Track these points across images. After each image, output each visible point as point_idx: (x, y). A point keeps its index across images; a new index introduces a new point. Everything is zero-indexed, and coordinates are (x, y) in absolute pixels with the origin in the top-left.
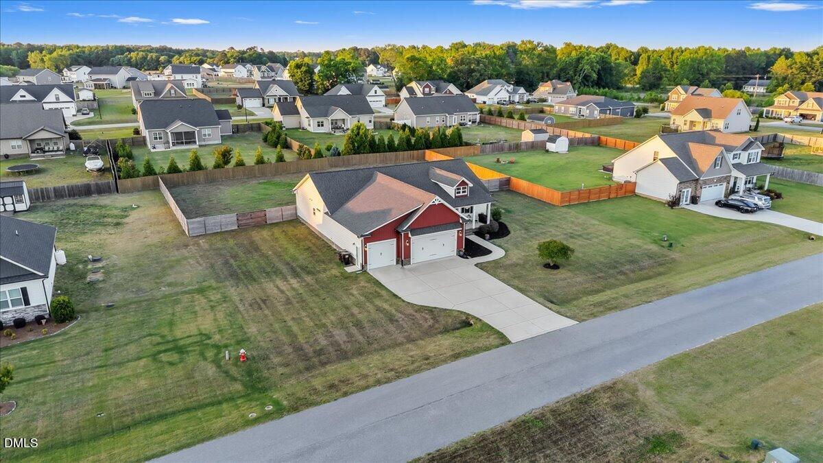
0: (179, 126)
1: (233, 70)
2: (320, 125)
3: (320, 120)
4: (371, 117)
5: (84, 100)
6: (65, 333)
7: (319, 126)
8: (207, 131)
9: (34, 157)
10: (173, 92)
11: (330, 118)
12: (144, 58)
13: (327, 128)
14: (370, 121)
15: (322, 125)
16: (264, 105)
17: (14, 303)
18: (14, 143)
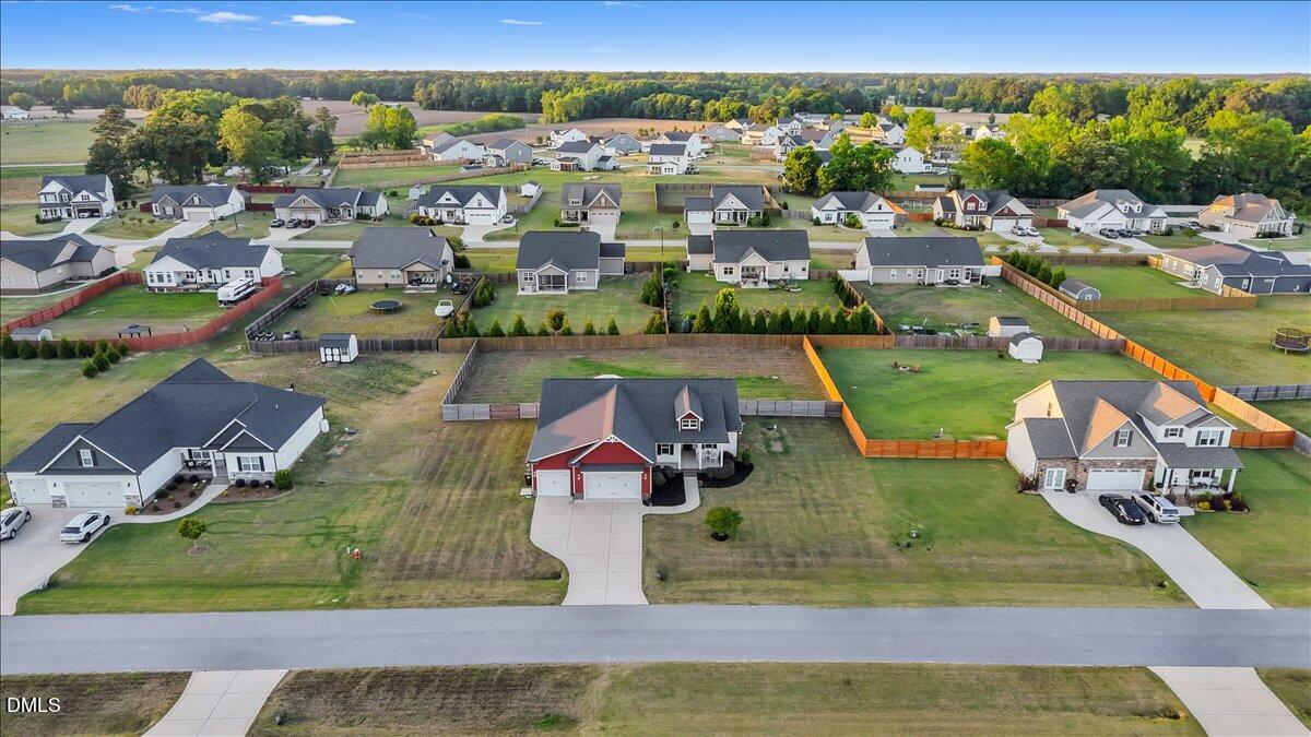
0: (550, 269)
1: (761, 134)
2: (728, 271)
3: (729, 265)
4: (806, 264)
5: (526, 196)
6: (275, 500)
7: (726, 273)
8: (581, 274)
9: (409, 289)
10: (603, 200)
11: (741, 265)
12: (672, 103)
13: (736, 277)
14: (804, 269)
15: (731, 273)
16: (714, 221)
17: (255, 467)
18: (394, 272)
